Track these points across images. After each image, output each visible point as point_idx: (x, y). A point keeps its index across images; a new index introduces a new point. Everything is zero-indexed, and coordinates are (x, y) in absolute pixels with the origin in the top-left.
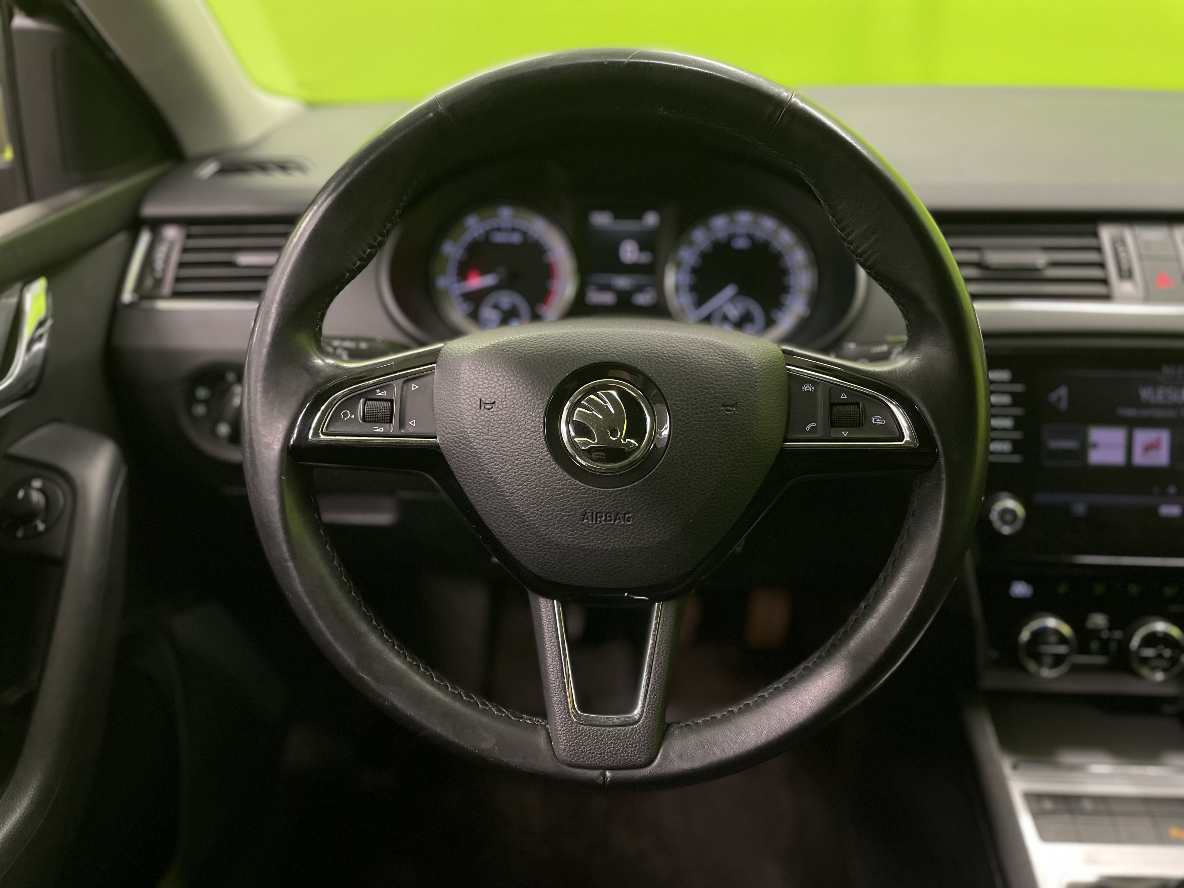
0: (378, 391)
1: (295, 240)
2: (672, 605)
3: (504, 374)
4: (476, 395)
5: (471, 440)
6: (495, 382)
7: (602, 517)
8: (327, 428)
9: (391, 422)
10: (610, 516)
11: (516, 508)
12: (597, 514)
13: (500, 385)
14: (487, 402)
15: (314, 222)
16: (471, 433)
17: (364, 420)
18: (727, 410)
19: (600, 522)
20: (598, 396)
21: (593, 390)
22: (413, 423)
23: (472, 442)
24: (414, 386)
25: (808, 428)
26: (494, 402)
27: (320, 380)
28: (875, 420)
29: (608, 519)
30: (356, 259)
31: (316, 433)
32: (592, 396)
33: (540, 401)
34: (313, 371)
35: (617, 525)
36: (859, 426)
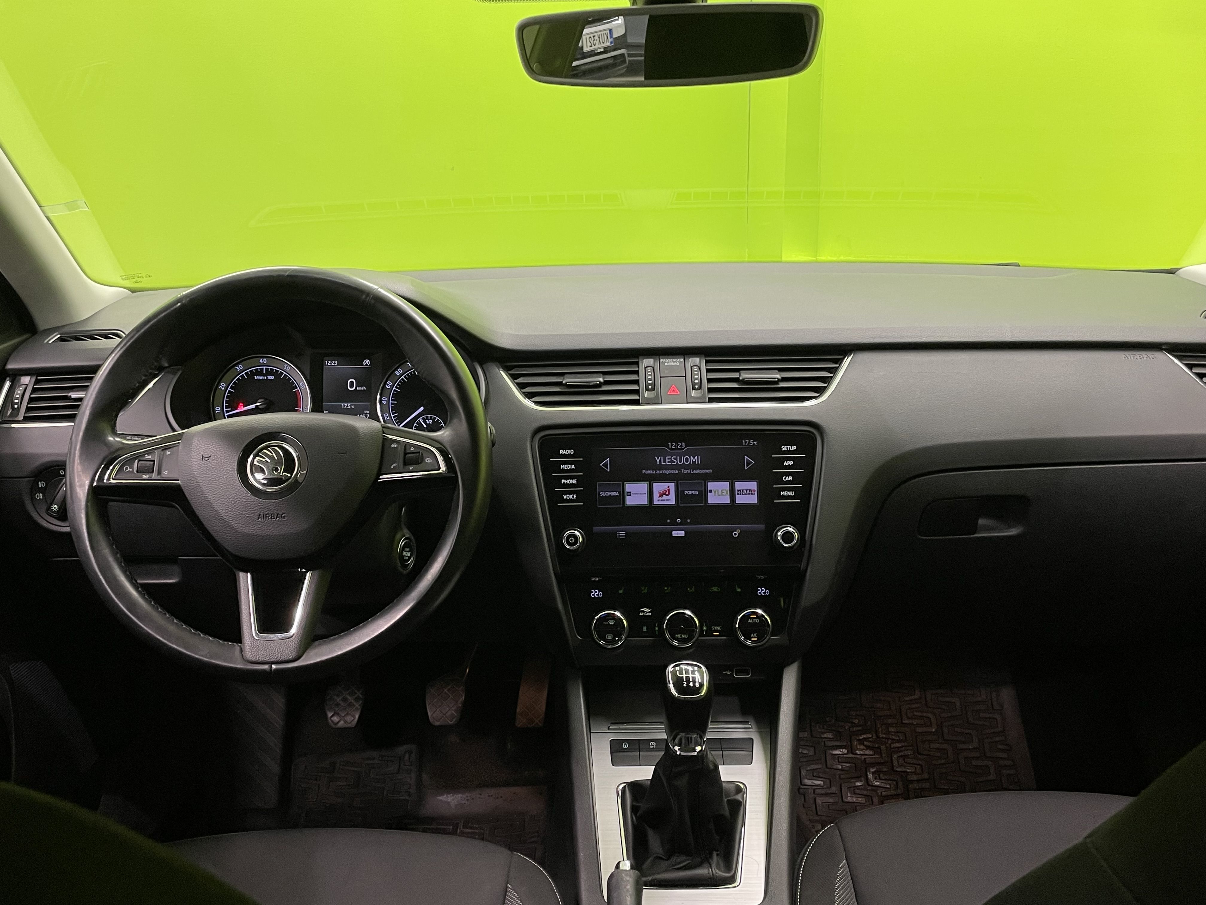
0: (146, 455)
1: (101, 373)
2: (317, 573)
3: (217, 441)
4: (200, 453)
5: (197, 478)
6: (211, 445)
7: (269, 516)
8: (115, 477)
9: (153, 472)
10: (274, 516)
11: (221, 514)
12: (266, 515)
13: (214, 447)
14: (206, 456)
15: (112, 363)
16: (197, 474)
17: (137, 471)
18: (341, 456)
19: (269, 519)
20: (269, 451)
21: (266, 448)
22: (166, 473)
23: (197, 479)
24: (168, 453)
25: (392, 467)
26: (210, 457)
27: (112, 450)
28: (427, 460)
29: (273, 517)
30: (136, 382)
31: (109, 479)
32: (265, 451)
33: (235, 454)
34: (107, 444)
35: (278, 521)
36: (419, 464)
